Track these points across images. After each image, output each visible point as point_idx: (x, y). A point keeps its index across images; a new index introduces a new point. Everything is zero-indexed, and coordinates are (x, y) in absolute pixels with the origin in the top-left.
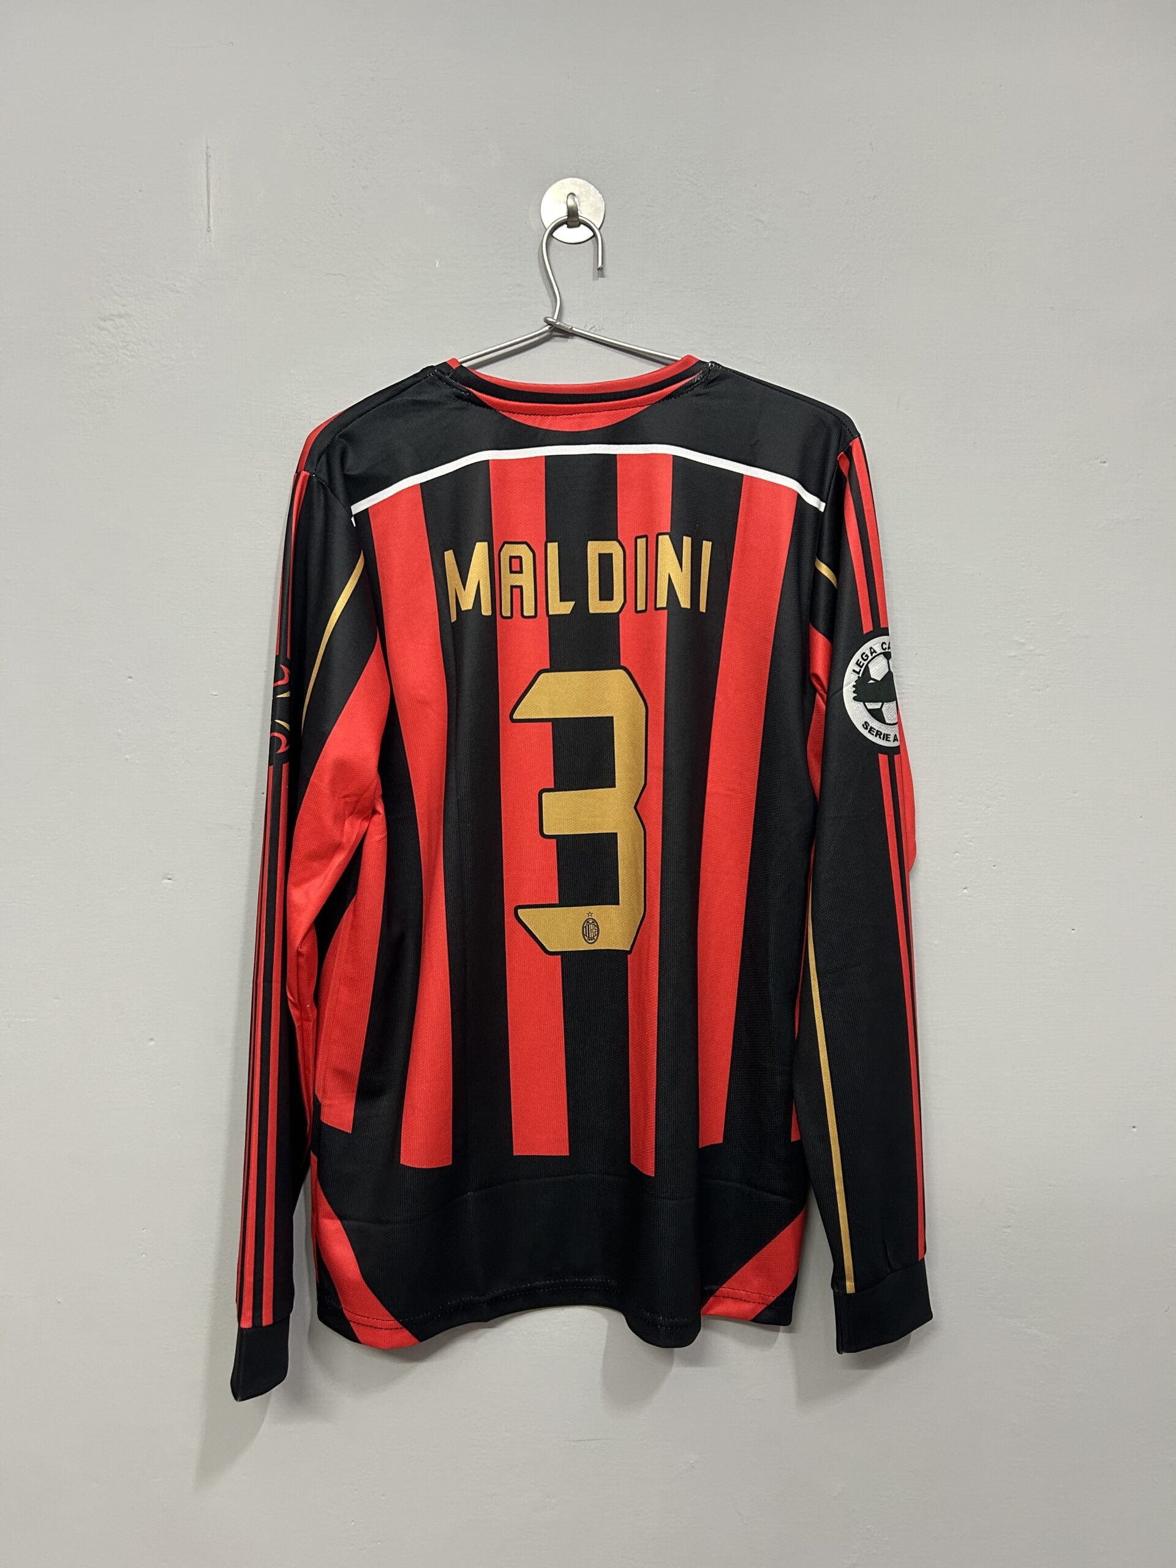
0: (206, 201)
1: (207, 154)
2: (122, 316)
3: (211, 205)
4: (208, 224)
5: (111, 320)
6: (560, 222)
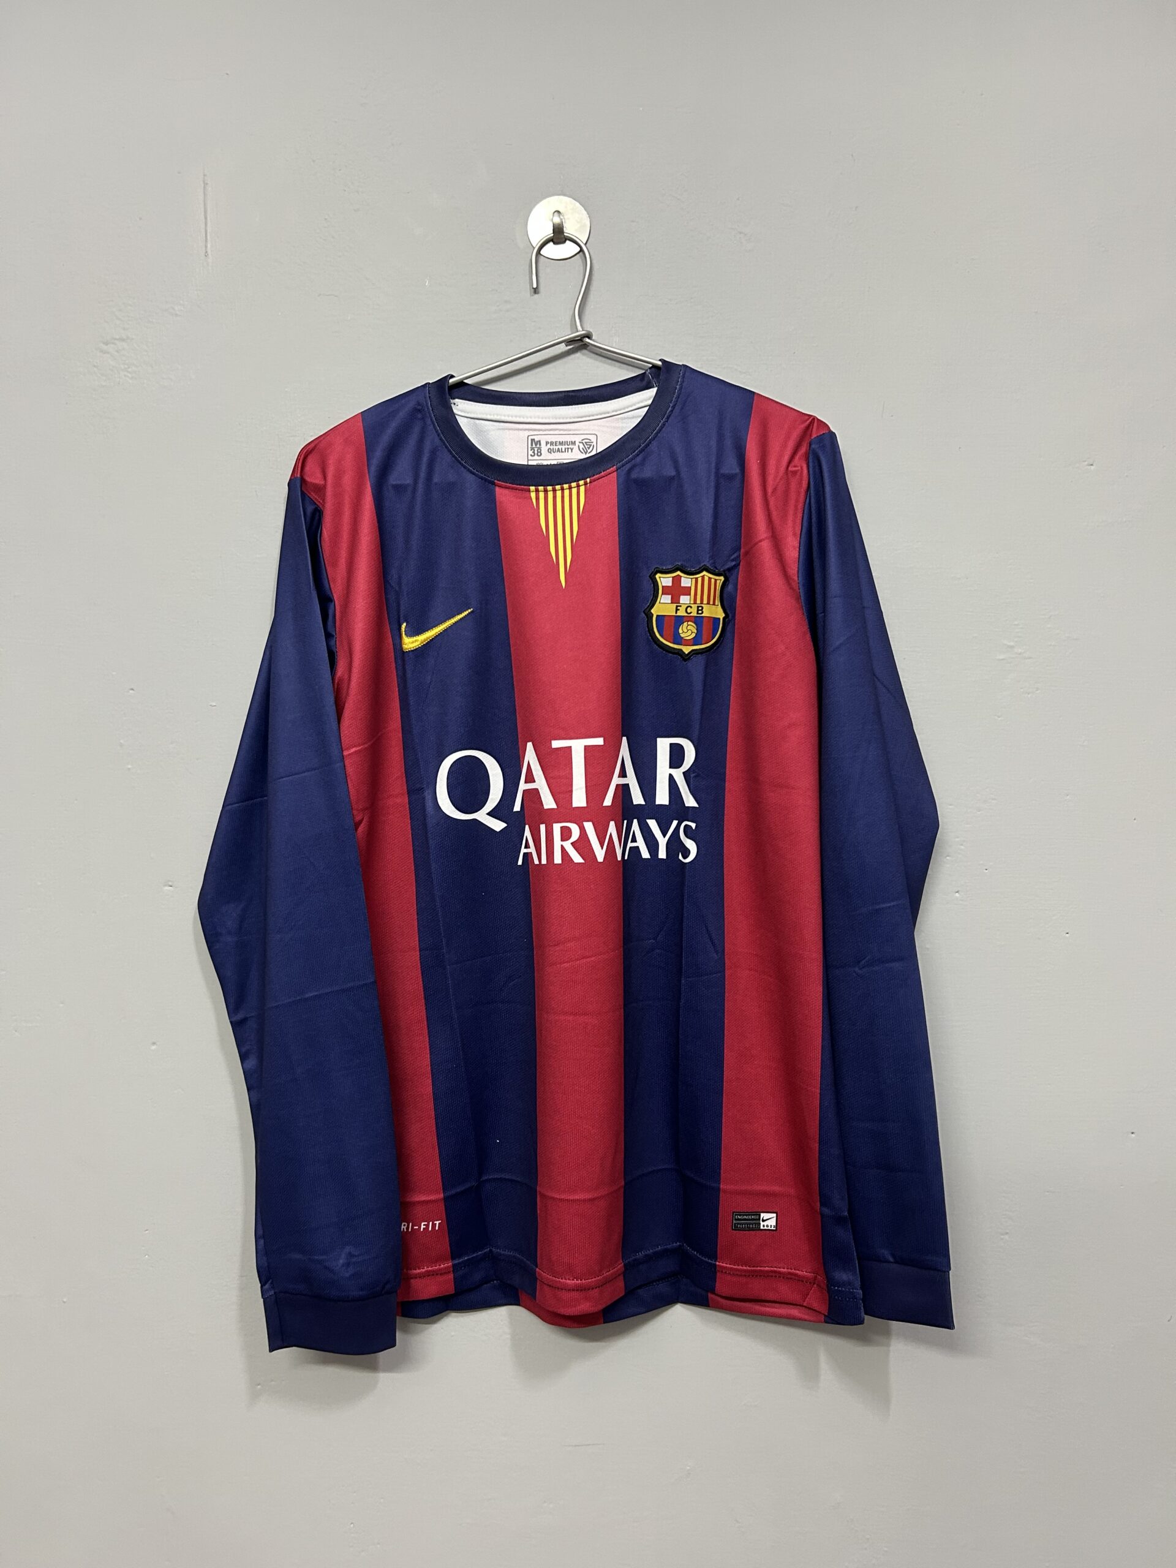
0: (204, 227)
1: (204, 182)
2: (122, 340)
3: (208, 231)
4: (206, 249)
5: (113, 343)
6: (548, 238)
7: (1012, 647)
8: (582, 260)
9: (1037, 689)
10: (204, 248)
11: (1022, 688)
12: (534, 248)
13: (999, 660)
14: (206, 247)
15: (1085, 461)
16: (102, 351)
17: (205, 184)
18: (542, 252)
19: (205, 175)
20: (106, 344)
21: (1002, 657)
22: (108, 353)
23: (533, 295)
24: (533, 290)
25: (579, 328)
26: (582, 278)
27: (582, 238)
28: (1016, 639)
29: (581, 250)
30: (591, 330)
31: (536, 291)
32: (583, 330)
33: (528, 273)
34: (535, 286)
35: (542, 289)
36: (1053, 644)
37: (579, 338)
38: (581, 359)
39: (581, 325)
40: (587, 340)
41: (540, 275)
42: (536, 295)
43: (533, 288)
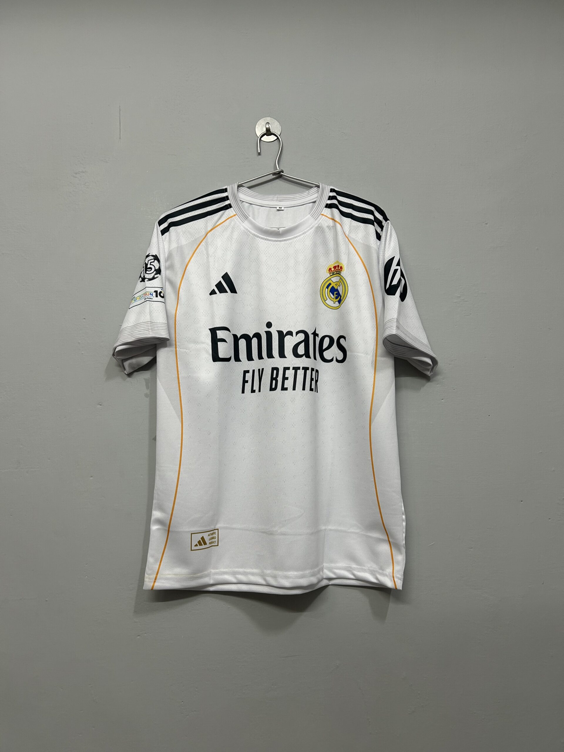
0: (119, 127)
1: (120, 109)
2: (83, 172)
3: (121, 129)
4: (120, 136)
5: (79, 174)
6: (263, 134)
7: (459, 297)
8: (278, 142)
9: (471, 314)
10: (119, 136)
11: (464, 314)
12: (258, 137)
13: (455, 302)
14: (120, 135)
15: (484, 223)
16: (74, 177)
17: (120, 110)
18: (261, 139)
19: (120, 107)
20: (76, 174)
21: (455, 301)
22: (76, 177)
23: (258, 156)
24: (258, 154)
25: (278, 168)
26: (278, 148)
27: (278, 133)
28: (461, 294)
29: (278, 138)
30: (282, 169)
31: (259, 154)
32: (279, 169)
33: (256, 147)
34: (259, 152)
35: (262, 153)
36: (476, 295)
37: (278, 173)
38: (279, 182)
39: (279, 167)
40: (281, 173)
41: (262, 147)
42: (259, 156)
43: (259, 153)
